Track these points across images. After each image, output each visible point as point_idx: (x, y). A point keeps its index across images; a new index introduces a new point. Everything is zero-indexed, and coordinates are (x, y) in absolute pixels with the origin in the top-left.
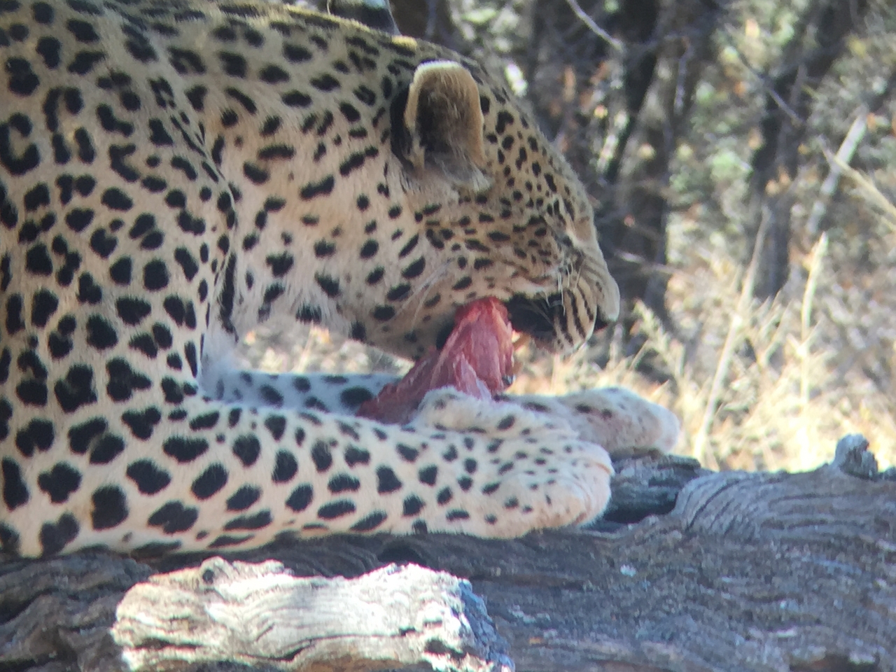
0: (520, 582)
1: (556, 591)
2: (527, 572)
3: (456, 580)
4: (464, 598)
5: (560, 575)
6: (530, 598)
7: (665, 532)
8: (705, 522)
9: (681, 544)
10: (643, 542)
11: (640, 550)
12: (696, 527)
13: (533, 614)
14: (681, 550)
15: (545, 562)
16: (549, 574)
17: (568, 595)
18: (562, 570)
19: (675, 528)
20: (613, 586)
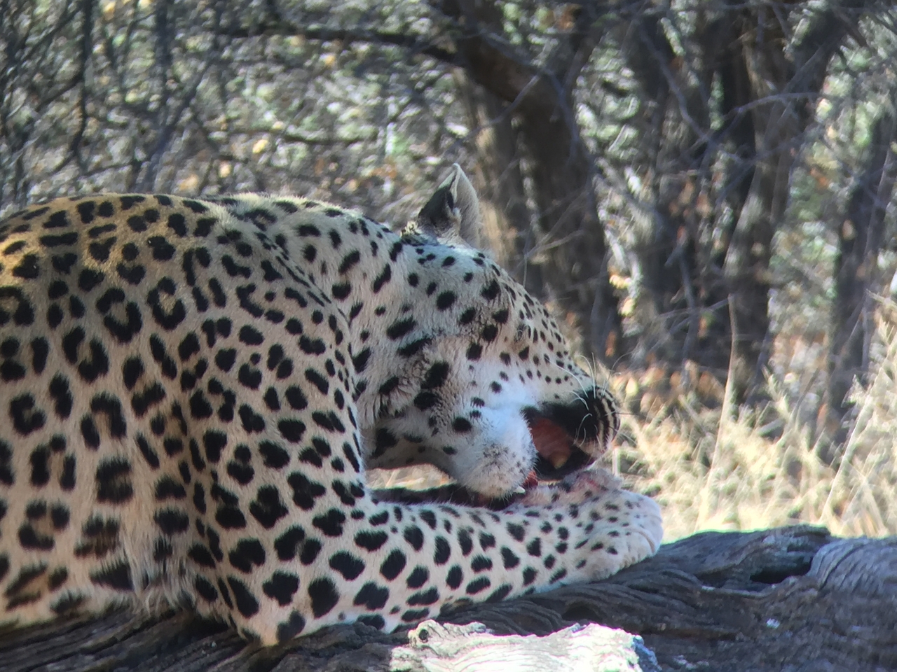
0: (683, 635)
1: (713, 641)
2: (688, 626)
3: (630, 636)
4: (638, 651)
5: (716, 629)
6: (692, 649)
7: (803, 590)
8: (837, 581)
9: (818, 599)
10: (785, 599)
11: (783, 605)
12: (829, 585)
13: (695, 662)
14: (817, 605)
15: (703, 617)
16: (706, 627)
17: (724, 645)
18: (717, 624)
19: (811, 587)
20: (761, 637)
